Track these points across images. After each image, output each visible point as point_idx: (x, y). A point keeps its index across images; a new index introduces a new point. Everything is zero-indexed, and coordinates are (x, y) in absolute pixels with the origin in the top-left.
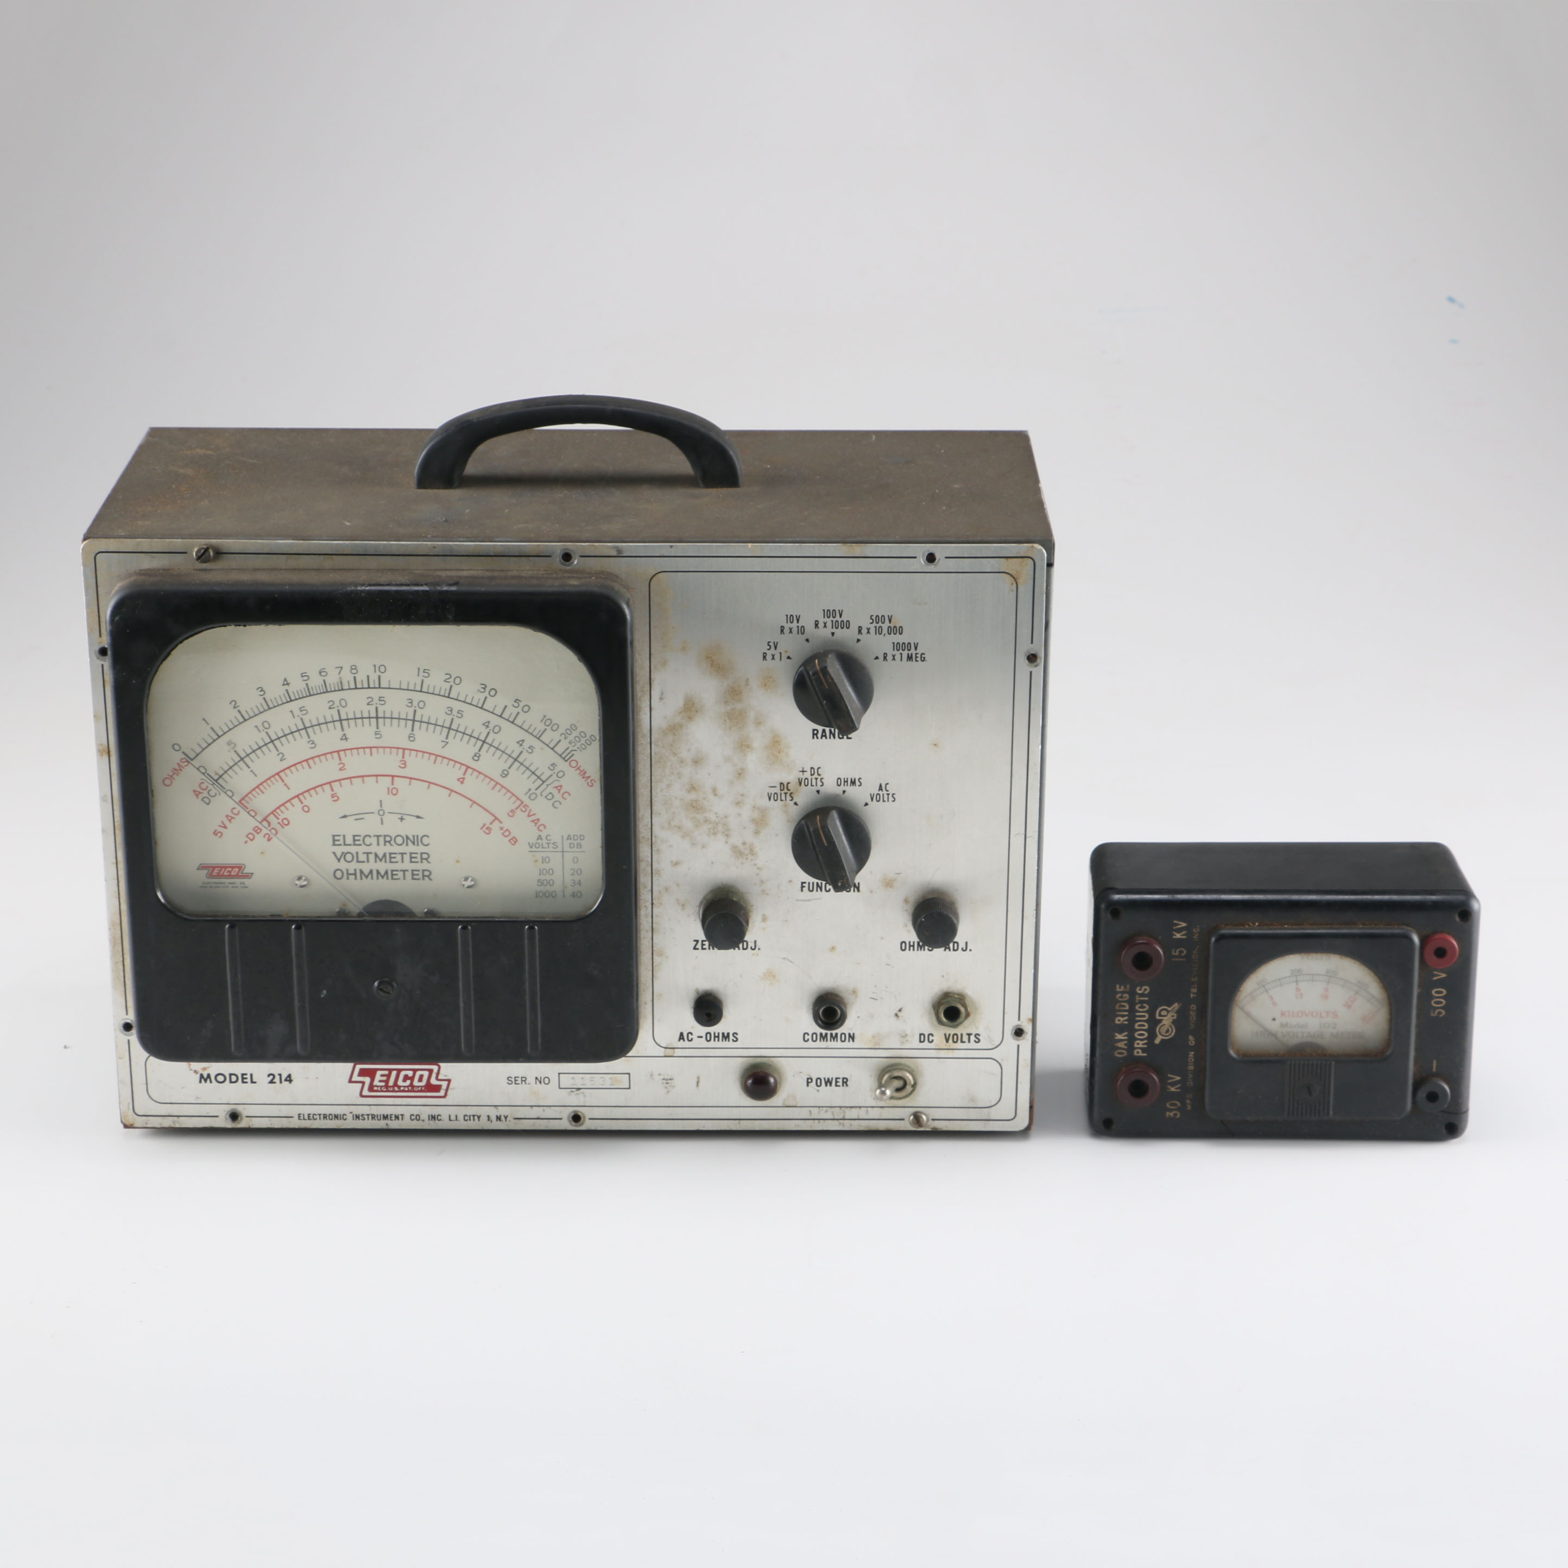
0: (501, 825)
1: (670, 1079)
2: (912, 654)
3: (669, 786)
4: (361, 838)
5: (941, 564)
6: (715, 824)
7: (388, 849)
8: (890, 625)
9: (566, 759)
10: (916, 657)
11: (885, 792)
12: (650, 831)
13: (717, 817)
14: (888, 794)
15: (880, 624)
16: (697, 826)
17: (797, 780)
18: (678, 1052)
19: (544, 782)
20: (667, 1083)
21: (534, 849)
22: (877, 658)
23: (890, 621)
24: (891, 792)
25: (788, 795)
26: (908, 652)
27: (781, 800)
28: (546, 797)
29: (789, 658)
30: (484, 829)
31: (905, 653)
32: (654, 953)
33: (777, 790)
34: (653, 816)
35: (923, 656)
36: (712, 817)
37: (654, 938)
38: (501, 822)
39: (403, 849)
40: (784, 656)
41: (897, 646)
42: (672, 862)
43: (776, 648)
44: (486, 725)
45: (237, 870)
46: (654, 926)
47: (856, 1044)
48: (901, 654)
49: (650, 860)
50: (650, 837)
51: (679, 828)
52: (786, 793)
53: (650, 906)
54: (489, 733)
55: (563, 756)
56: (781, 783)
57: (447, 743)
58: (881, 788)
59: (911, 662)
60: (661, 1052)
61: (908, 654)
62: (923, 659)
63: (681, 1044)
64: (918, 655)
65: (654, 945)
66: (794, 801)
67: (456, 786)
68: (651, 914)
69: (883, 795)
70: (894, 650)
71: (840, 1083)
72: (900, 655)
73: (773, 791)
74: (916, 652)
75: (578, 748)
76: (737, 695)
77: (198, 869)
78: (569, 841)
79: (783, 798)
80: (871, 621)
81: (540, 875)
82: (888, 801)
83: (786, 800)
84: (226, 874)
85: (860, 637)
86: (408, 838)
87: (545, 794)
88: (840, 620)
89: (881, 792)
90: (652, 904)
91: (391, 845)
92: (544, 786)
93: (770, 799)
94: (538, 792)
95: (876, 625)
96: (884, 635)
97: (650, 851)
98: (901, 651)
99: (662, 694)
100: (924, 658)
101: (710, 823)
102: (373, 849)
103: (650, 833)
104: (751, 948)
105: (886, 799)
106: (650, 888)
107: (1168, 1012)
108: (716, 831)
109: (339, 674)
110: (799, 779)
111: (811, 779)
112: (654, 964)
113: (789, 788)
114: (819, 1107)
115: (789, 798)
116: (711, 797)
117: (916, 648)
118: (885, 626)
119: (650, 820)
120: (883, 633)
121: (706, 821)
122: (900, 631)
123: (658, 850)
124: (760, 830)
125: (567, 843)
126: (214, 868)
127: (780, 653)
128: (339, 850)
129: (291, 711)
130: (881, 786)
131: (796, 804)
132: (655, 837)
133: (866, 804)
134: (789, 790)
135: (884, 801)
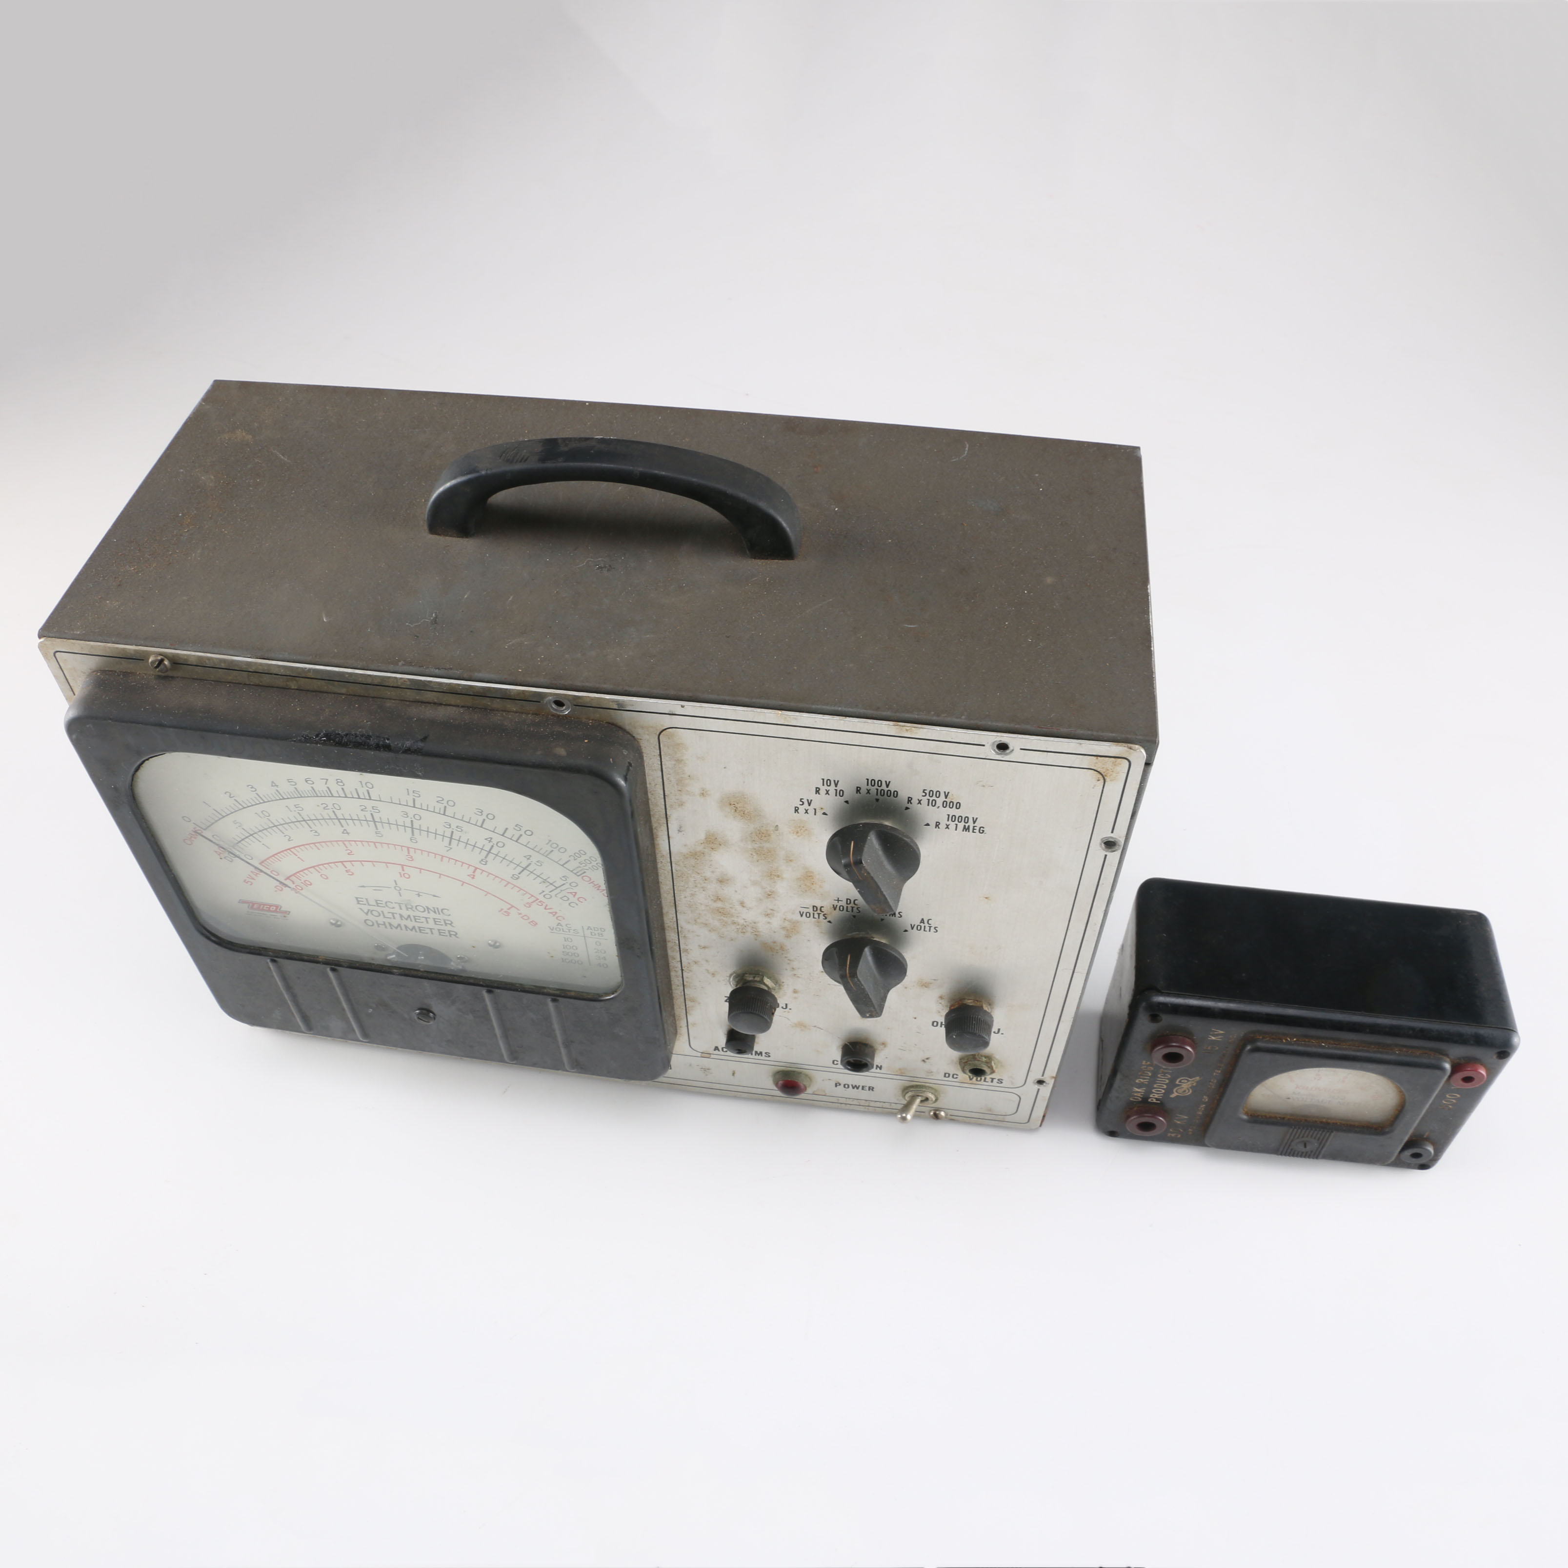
0: (519, 912)
1: (708, 1069)
2: (969, 826)
3: (692, 895)
4: (384, 903)
5: (1016, 754)
6: (743, 926)
7: (410, 913)
8: (946, 800)
9: (578, 874)
10: (974, 829)
11: (927, 925)
12: (676, 923)
13: (746, 922)
14: (930, 927)
15: (934, 798)
16: (724, 925)
17: (832, 906)
18: (712, 1056)
19: (557, 888)
20: (705, 1071)
21: (554, 930)
22: (928, 825)
23: (946, 797)
24: (933, 926)
25: (821, 916)
26: (966, 824)
27: (814, 918)
28: (561, 898)
29: (824, 814)
30: (502, 912)
31: (961, 826)
32: (686, 999)
33: (811, 910)
34: (678, 914)
35: (982, 829)
36: (741, 922)
37: (685, 990)
38: (518, 909)
39: (425, 914)
40: (819, 813)
41: (953, 818)
42: (699, 946)
43: (809, 805)
44: (490, 840)
45: (275, 908)
46: (685, 983)
47: (883, 1071)
48: (957, 825)
49: (677, 942)
50: (676, 927)
51: (706, 924)
52: (819, 914)
53: (680, 971)
54: (493, 846)
55: (575, 872)
56: (814, 906)
57: (451, 848)
58: (922, 921)
59: (967, 832)
60: (699, 1055)
61: (965, 826)
62: (981, 832)
63: (717, 1052)
64: (975, 828)
65: (686, 995)
66: (828, 920)
67: (468, 880)
68: (681, 975)
69: (925, 926)
70: (948, 820)
71: (867, 1088)
72: (955, 826)
73: (805, 910)
74: (975, 825)
75: (589, 868)
76: (765, 836)
77: (239, 902)
78: (590, 931)
79: (816, 916)
80: (924, 794)
81: (564, 948)
82: (930, 931)
83: (819, 918)
84: (265, 908)
85: (909, 805)
86: (428, 908)
87: (560, 896)
88: (886, 789)
89: (922, 924)
90: (682, 970)
91: (414, 911)
92: (558, 890)
93: (802, 916)
94: (553, 894)
95: (929, 798)
96: (938, 807)
97: (677, 937)
98: (956, 822)
99: (681, 827)
100: (983, 831)
101: (739, 925)
102: (397, 910)
103: (676, 925)
104: (782, 1007)
105: (927, 928)
106: (679, 960)
107: (1188, 1081)
108: (744, 931)
109: (326, 784)
110: (833, 905)
111: (847, 907)
112: (687, 1006)
113: (823, 910)
114: (847, 1098)
115: (822, 916)
116: (739, 908)
117: (974, 822)
118: (940, 801)
119: (675, 916)
120: (937, 806)
121: (734, 923)
122: (958, 806)
123: (685, 937)
124: (791, 935)
125: (588, 933)
126: (253, 904)
127: (815, 809)
128: (366, 909)
129: (287, 807)
130: (923, 920)
131: (829, 922)
132: (682, 928)
133: (906, 931)
134: (823, 912)
135: (924, 930)
